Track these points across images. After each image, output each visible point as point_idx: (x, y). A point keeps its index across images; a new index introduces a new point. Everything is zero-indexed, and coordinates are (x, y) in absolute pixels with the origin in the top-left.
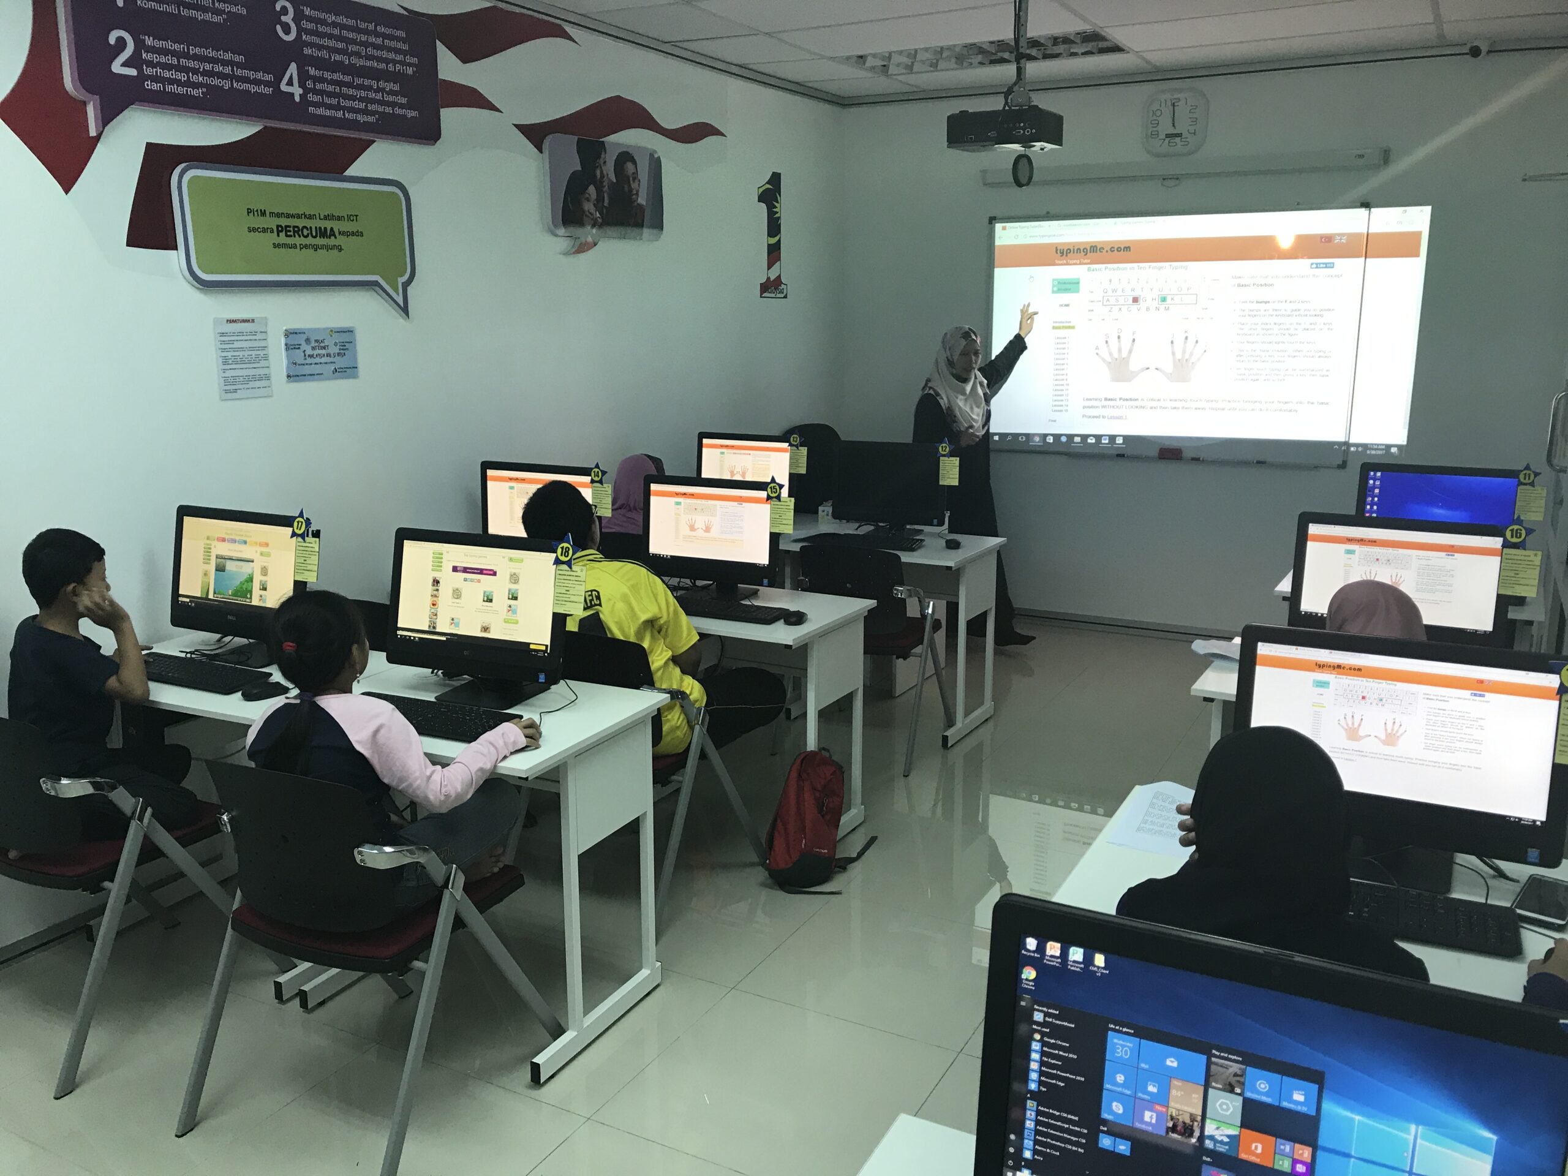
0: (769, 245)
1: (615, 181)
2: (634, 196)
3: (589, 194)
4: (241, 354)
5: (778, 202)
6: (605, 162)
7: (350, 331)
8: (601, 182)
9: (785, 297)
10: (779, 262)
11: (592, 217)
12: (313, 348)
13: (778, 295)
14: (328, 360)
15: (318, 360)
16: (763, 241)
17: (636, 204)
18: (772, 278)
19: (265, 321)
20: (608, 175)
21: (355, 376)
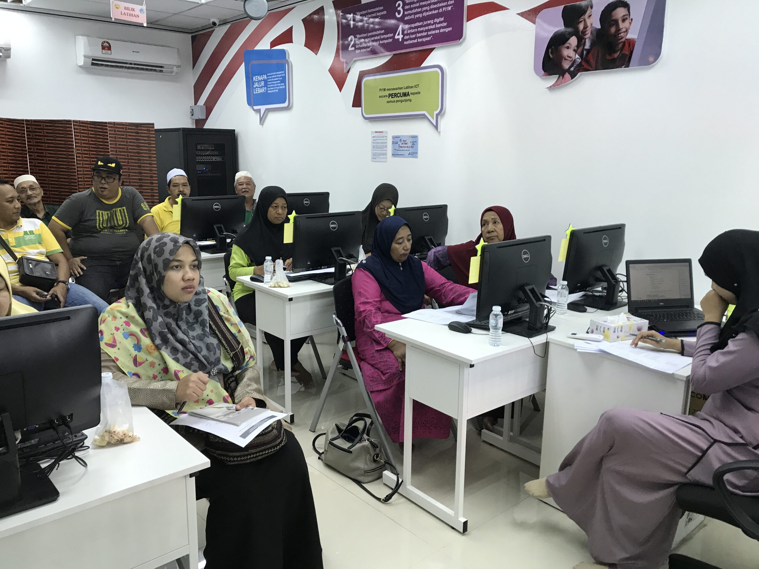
1: (599, 27)
4: (378, 144)
6: (590, 16)
7: (416, 137)
12: (402, 144)
14: (407, 149)
15: (403, 149)
19: (387, 132)
21: (416, 157)
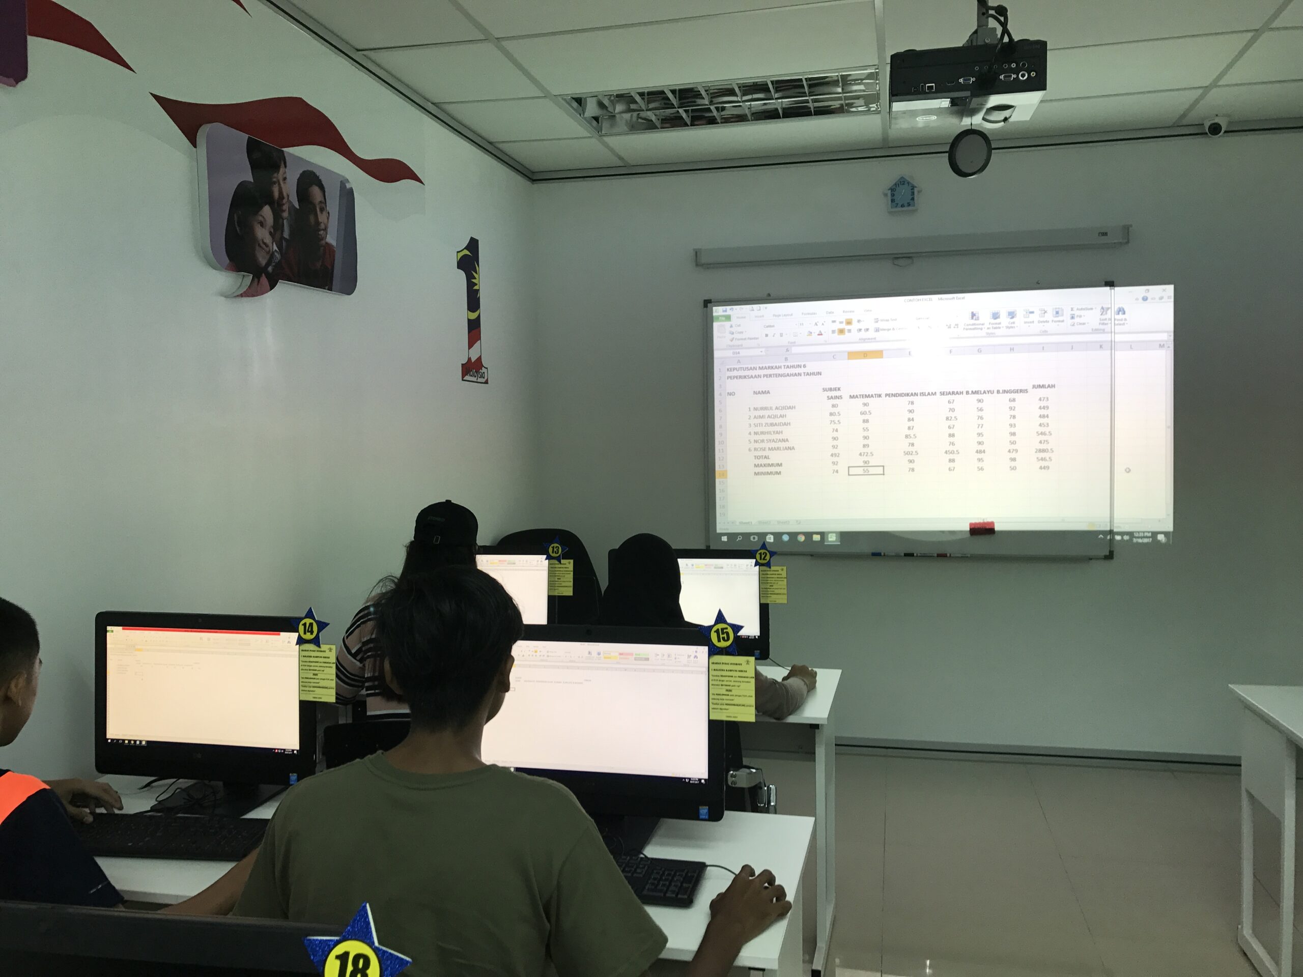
0: (469, 321)
1: (297, 206)
2: (321, 232)
3: (263, 217)
5: (476, 273)
6: (285, 179)
8: (280, 205)
9: (486, 382)
10: (479, 341)
11: (268, 249)
13: (479, 380)
16: (463, 315)
17: (323, 242)
18: (473, 360)
20: (288, 196)
